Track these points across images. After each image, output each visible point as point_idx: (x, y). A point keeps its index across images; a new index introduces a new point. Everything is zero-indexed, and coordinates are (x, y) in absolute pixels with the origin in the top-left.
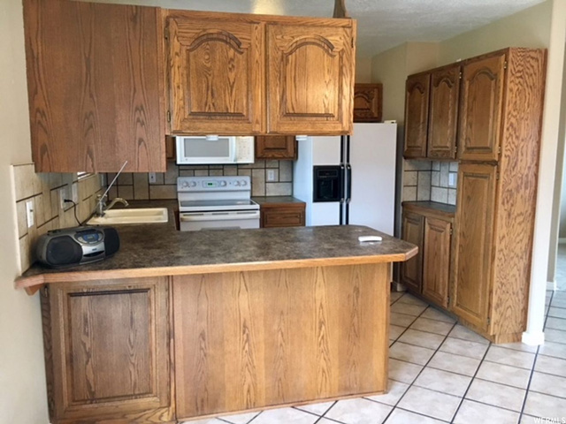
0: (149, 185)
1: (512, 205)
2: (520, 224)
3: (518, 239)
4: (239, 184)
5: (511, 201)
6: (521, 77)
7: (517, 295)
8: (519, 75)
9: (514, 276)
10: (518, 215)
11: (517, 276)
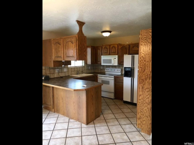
0: (101, 69)
1: (144, 85)
2: (147, 92)
3: (147, 97)
4: (118, 70)
5: (143, 83)
6: (146, 40)
7: (148, 117)
8: (145, 39)
9: (146, 110)
10: (146, 88)
11: (147, 111)
